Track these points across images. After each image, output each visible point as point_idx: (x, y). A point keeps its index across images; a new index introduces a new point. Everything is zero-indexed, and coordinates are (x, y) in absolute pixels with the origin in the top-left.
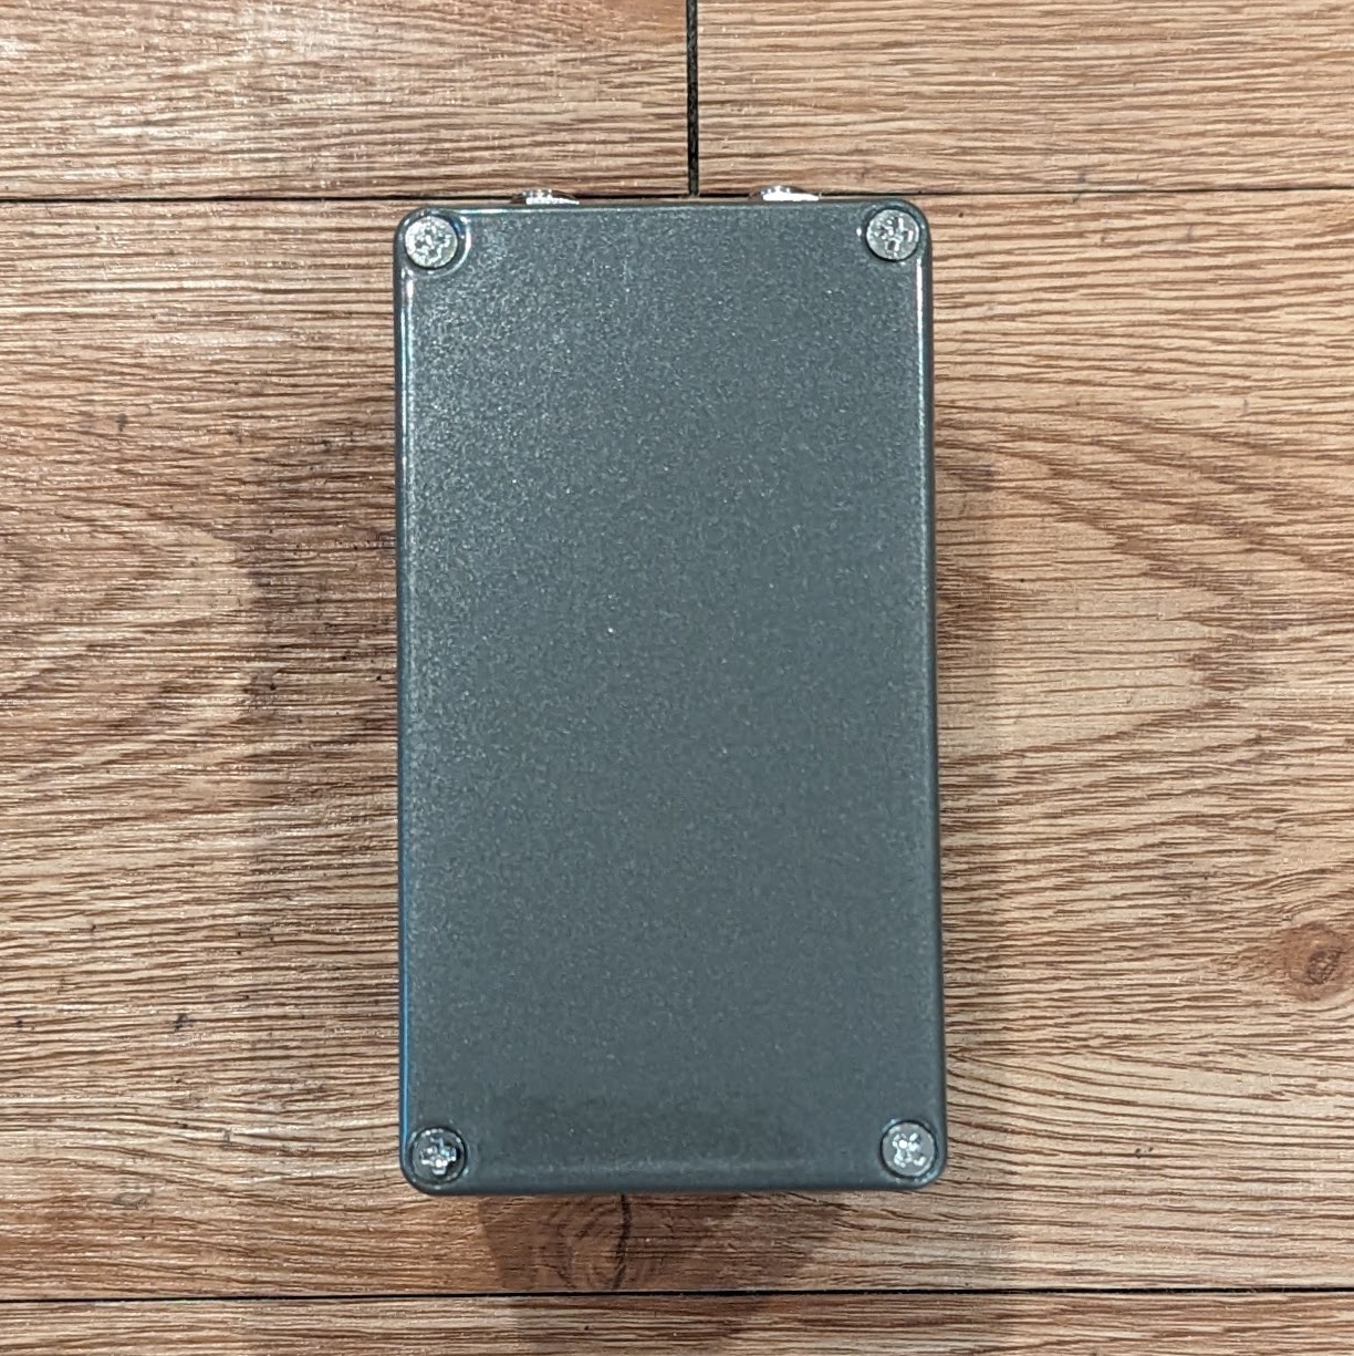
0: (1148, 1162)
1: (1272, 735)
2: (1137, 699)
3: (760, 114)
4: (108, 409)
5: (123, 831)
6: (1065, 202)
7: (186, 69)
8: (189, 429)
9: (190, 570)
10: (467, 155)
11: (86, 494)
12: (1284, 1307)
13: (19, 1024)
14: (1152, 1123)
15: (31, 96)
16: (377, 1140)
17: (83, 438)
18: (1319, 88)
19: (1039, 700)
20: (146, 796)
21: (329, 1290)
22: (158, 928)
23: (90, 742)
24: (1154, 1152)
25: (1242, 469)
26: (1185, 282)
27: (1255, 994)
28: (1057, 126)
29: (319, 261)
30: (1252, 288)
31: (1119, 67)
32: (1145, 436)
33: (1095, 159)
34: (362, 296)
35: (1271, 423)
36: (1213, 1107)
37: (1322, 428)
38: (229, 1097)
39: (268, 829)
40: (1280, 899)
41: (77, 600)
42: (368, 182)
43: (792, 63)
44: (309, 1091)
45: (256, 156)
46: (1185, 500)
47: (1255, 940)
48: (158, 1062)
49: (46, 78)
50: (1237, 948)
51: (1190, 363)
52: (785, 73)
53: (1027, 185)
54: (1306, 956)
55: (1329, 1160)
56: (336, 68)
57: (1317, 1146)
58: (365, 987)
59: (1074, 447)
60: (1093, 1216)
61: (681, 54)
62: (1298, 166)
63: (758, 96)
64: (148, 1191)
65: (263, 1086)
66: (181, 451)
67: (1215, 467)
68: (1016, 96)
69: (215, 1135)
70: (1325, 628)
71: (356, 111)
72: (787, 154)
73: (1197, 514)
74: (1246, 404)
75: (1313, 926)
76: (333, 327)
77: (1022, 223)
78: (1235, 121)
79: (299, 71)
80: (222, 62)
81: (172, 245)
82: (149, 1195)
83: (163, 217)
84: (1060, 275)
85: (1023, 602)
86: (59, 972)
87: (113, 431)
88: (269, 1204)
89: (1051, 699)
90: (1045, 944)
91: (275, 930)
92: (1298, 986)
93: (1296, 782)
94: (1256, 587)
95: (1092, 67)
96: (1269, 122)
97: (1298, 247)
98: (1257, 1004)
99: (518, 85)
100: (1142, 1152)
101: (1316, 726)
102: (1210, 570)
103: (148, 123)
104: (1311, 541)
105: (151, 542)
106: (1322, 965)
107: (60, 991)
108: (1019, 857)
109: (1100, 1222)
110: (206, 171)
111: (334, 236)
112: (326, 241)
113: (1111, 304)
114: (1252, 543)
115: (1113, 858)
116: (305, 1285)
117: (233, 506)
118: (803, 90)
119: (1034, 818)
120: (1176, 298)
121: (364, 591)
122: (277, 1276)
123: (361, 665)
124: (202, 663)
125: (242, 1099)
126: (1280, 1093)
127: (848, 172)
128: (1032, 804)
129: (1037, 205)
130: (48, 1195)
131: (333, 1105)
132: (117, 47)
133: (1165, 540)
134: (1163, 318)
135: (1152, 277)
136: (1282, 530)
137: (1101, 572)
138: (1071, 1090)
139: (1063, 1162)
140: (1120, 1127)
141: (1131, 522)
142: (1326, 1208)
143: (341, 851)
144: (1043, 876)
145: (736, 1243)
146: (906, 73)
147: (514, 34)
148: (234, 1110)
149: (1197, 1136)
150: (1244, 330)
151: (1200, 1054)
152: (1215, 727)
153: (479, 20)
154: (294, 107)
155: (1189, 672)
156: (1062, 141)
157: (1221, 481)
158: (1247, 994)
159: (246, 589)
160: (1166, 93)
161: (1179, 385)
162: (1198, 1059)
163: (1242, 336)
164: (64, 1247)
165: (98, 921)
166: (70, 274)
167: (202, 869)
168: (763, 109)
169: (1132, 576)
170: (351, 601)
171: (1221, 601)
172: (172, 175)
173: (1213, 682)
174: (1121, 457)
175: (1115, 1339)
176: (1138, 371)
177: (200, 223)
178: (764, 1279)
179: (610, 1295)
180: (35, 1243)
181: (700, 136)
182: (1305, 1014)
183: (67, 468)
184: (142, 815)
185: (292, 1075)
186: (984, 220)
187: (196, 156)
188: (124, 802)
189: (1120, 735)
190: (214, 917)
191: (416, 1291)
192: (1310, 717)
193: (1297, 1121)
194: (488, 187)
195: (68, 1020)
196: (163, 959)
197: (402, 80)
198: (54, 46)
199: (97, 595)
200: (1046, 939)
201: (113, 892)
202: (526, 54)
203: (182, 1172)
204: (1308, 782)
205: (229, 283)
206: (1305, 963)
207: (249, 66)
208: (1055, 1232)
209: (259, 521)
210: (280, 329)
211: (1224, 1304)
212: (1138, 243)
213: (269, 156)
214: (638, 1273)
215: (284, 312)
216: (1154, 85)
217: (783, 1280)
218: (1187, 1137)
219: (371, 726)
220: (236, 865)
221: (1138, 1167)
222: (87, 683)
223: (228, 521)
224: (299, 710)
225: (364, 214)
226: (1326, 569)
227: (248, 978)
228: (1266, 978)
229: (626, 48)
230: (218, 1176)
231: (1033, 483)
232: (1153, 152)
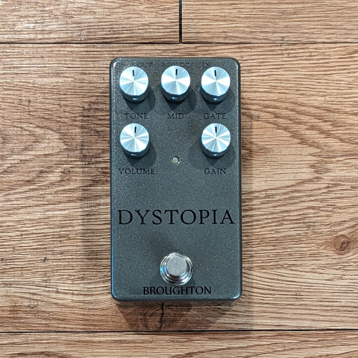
0: (299, 297)
1: (332, 186)
2: (297, 176)
3: (198, 22)
4: (26, 98)
5: (30, 210)
6: (278, 46)
7: (47, 9)
8: (47, 103)
9: (47, 141)
10: (121, 32)
11: (20, 120)
12: (334, 334)
13: (2, 260)
14: (300, 287)
15: (6, 16)
16: (97, 291)
17: (19, 106)
18: (344, 17)
19: (271, 176)
20: (36, 200)
21: (84, 330)
22: (39, 235)
23: (21, 186)
24: (300, 294)
25: (324, 116)
26: (310, 67)
27: (327, 253)
28: (276, 26)
29: (82, 59)
30: (327, 69)
31: (293, 10)
32: (299, 107)
33: (286, 35)
34: (93, 69)
35: (332, 104)
36: (316, 283)
37: (345, 105)
38: (58, 279)
39: (68, 209)
40: (334, 229)
41: (17, 148)
42: (95, 39)
43: (207, 9)
44: (79, 278)
46: (309, 124)
47: (327, 239)
48: (39, 270)
49: (9, 11)
50: (322, 241)
51: (311, 88)
52: (205, 11)
53: (268, 41)
54: (340, 243)
55: (345, 296)
56: (86, 9)
57: (343, 293)
58: (94, 251)
59: (281, 110)
60: (284, 311)
61: (177, 6)
62: (339, 37)
63: (198, 17)
64: (36, 304)
65: (67, 276)
66: (45, 109)
67: (317, 116)
68: (265, 18)
69: (55, 289)
70: (345, 158)
71: (91, 20)
72: (206, 32)
73: (312, 128)
74: (325, 99)
75: (342, 236)
76: (85, 77)
77: (267, 51)
78: (322, 25)
79: (76, 9)
80: (57, 7)
81: (43, 55)
82: (37, 305)
83: (40, 48)
84: (277, 65)
85: (267, 151)
86: (13, 246)
87: (27, 104)
88: (68, 307)
89: (274, 176)
90: (272, 240)
91: (70, 236)
92: (338, 251)
93: (338, 198)
94: (327, 147)
95: (286, 10)
96: (331, 25)
97: (339, 58)
98: (327, 256)
99: (134, 14)
100: (297, 294)
101: (343, 183)
102: (316, 143)
103: (36, 23)
104: (342, 135)
105: (37, 133)
106: (344, 246)
107: (13, 251)
108: (266, 218)
109: (286, 312)
110: (52, 36)
111: (85, 53)
112: (83, 54)
113: (290, 73)
114: (327, 135)
115: (290, 218)
116: (78, 329)
117: (59, 123)
118: (210, 16)
119: (270, 207)
120: (307, 71)
121: (93, 147)
122: (71, 326)
123: (92, 166)
124: (50, 165)
125: (62, 280)
126: (333, 279)
127: (221, 37)
128: (269, 204)
129: (271, 46)
130: (10, 305)
131: (86, 282)
132: (28, 3)
133: (304, 135)
134: (304, 76)
135: (301, 66)
136: (335, 132)
137: (287, 143)
138: (279, 278)
139: (277, 297)
140: (292, 288)
141: (295, 130)
142: (345, 309)
143: (88, 215)
144: (272, 223)
145: (192, 318)
146: (237, 12)
148: (59, 283)
149: (312, 290)
150: (325, 80)
151: (313, 269)
152: (317, 183)
154: (75, 19)
155: (310, 169)
156: (278, 30)
157: (319, 119)
158: (325, 253)
159: (63, 146)
160: (305, 17)
161: (308, 94)
162: (312, 270)
163: (325, 81)
164: (14, 318)
165: (23, 233)
166: (16, 63)
167: (51, 219)
168: (199, 21)
169: (295, 144)
170: (90, 149)
171: (319, 150)
172: (43, 37)
173: (316, 172)
174: (293, 113)
175: (289, 343)
176: (297, 90)
177: (50, 49)
178: (199, 327)
179: (158, 332)
180: (7, 317)
181: (182, 27)
182: (339, 258)
183: (15, 114)
184: (35, 205)
185: (75, 274)
186: (257, 50)
187: (49, 32)
188: (30, 202)
189: (292, 186)
190: (54, 232)
191: (107, 330)
192: (342, 181)
193: (338, 286)
194: (127, 40)
195: (15, 259)
196: (40, 243)
197: (104, 12)
198: (11, 2)
199: (23, 147)
200: (273, 239)
201: (27, 225)
202: (137, 5)
203: (46, 299)
204: (341, 198)
205: (58, 65)
206: (340, 245)
207: (63, 8)
208: (274, 315)
209: (66, 128)
210: (71, 77)
211: (318, 334)
212: (297, 57)
213: (69, 32)
214: (166, 326)
215: (72, 73)
216: (302, 15)
217: (204, 328)
218: (309, 290)
219: (95, 182)
220: (60, 219)
221: (296, 298)
222: (20, 170)
223: (58, 128)
224: (76, 178)
225: (94, 47)
226: (346, 142)
227: (63, 249)
228: (330, 249)
229: (163, 4)
230: (55, 300)
231: (270, 119)
232: (301, 33)
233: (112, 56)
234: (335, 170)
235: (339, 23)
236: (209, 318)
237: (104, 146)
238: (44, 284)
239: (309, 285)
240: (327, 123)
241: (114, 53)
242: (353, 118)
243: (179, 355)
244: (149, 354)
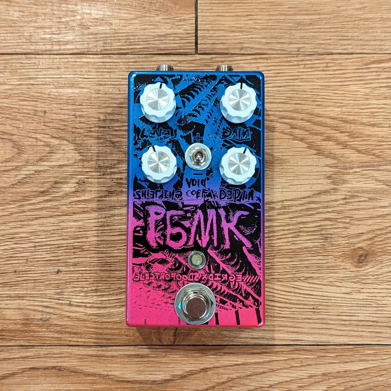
0: (316, 311)
1: (349, 197)
2: (313, 187)
3: (214, 33)
4: (41, 109)
5: (44, 221)
6: (294, 57)
7: (63, 20)
8: (63, 114)
9: (62, 152)
10: (137, 43)
11: (35, 131)
12: (352, 350)
13: (15, 272)
14: (317, 300)
15: (22, 27)
16: (110, 303)
17: (34, 116)
18: (361, 28)
19: (287, 187)
20: (50, 211)
21: (97, 344)
22: (53, 247)
23: (35, 196)
24: (318, 308)
25: (341, 127)
26: (326, 78)
27: (344, 266)
28: (292, 37)
29: (97, 70)
30: (343, 80)
31: (309, 22)
32: (315, 118)
33: (302, 46)
34: (109, 80)
35: (349, 115)
36: (333, 296)
37: (362, 116)
38: (71, 292)
39: (82, 220)
40: (351, 241)
41: (32, 159)
42: (111, 50)
43: (223, 20)
44: (92, 290)
45: (81, 43)
46: (326, 135)
47: (344, 251)
48: (52, 282)
49: (26, 22)
50: (340, 254)
51: (327, 99)
52: (221, 22)
53: (284, 52)
55: (364, 310)
56: (102, 20)
57: (361, 307)
58: (108, 262)
59: (297, 121)
60: (302, 325)
61: (193, 17)
62: (356, 48)
63: (214, 28)
65: (80, 289)
66: (61, 120)
67: (334, 127)
68: (281, 29)
69: (68, 302)
70: (362, 169)
71: (108, 31)
72: (222, 43)
73: (329, 139)
74: (342, 110)
75: (360, 248)
76: (101, 88)
77: (283, 62)
78: (338, 36)
79: (93, 21)
80: (73, 18)
81: (59, 66)
82: (50, 318)
83: (56, 59)
84: (293, 76)
85: (283, 162)
86: (26, 258)
87: (43, 115)
88: (81, 321)
89: (290, 187)
90: (289, 252)
91: (84, 247)
92: (355, 264)
93: (355, 210)
94: (344, 158)
95: (302, 22)
96: (348, 36)
97: (355, 69)
98: (345, 269)
99: (151, 25)
100: (315, 308)
101: (361, 195)
102: (333, 154)
103: (53, 34)
104: (359, 146)
105: (52, 144)
106: (362, 258)
107: (26, 263)
108: (282, 229)
109: (303, 327)
110: (69, 47)
111: (101, 64)
112: (99, 65)
113: (306, 84)
114: (343, 146)
115: (307, 229)
116: (91, 342)
117: (74, 134)
118: (226, 27)
119: (286, 219)
120: (323, 82)
121: (109, 157)
122: (83, 340)
123: (108, 177)
124: (65, 176)
125: (74, 292)
126: (351, 292)
127: (237, 48)
128: (285, 215)
129: (287, 57)
130: (22, 318)
131: (99, 294)
132: (45, 14)
133: (321, 146)
134: (320, 87)
135: (317, 77)
136: (351, 143)
137: (303, 154)
138: (296, 291)
139: (294, 311)
140: (309, 301)
141: (312, 141)
142: (363, 323)
143: (102, 226)
144: (288, 234)
145: (206, 332)
146: (253, 23)
147: (150, 11)
148: (72, 295)
149: (330, 304)
151: (330, 282)
152: (334, 195)
153: (141, 8)
154: (92, 30)
155: (327, 180)
156: (294, 41)
157: (335, 130)
158: (342, 266)
159: (78, 157)
160: (321, 29)
161: (324, 105)
163: (341, 92)
164: (26, 331)
165: (37, 244)
166: (32, 74)
167: (65, 231)
169: (312, 155)
170: (105, 160)
171: (335, 161)
172: (59, 48)
173: (333, 183)
174: (309, 123)
175: (307, 358)
176: (313, 101)
177: (66, 60)
178: (214, 342)
179: (172, 346)
180: (19, 331)
181: (198, 39)
182: (358, 271)
183: (30, 124)
184: (49, 216)
185: (88, 286)
186: (273, 61)
187: (65, 43)
188: (44, 213)
189: (309, 197)
190: (68, 243)
191: (120, 344)
192: (359, 192)
193: (356, 300)
194: (143, 51)
195: (28, 271)
196: (54, 255)
197: (120, 23)
198: (28, 14)
199: (38, 158)
201: (41, 237)
202: (153, 17)
203: (58, 312)
204: (359, 209)
205: (74, 76)
206: (357, 257)
207: (80, 19)
208: (291, 329)
209: (81, 139)
210: (87, 88)
211: (336, 349)
212: (313, 68)
213: (85, 43)
214: (180, 340)
215: (88, 84)
216: (318, 27)
217: (219, 342)
218: (326, 304)
219: (110, 193)
220: (73, 230)
221: (314, 312)
222: (35, 181)
223: (73, 139)
224: (91, 189)
225: (110, 58)
226: (363, 153)
227: (77, 260)
228: (348, 262)
229: (179, 15)
230: (68, 313)
231: (286, 130)
232: (318, 44)
233: (128, 67)
234: (352, 181)
235: (355, 34)
236: (224, 332)
237: (120, 157)
238: (57, 296)
239: (327, 298)
240: (343, 134)
241: (130, 64)
242: (370, 129)
243: (193, 370)
244: (162, 369)
